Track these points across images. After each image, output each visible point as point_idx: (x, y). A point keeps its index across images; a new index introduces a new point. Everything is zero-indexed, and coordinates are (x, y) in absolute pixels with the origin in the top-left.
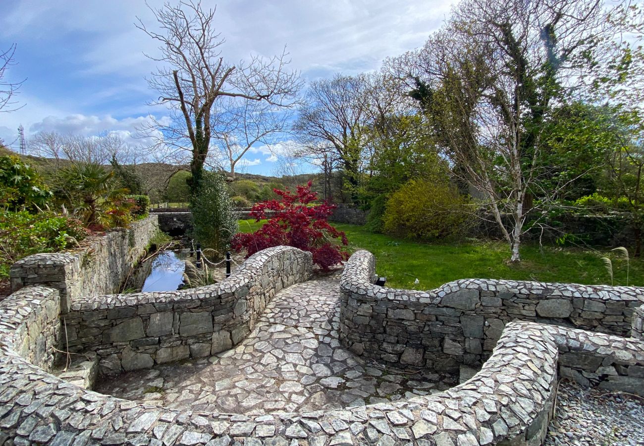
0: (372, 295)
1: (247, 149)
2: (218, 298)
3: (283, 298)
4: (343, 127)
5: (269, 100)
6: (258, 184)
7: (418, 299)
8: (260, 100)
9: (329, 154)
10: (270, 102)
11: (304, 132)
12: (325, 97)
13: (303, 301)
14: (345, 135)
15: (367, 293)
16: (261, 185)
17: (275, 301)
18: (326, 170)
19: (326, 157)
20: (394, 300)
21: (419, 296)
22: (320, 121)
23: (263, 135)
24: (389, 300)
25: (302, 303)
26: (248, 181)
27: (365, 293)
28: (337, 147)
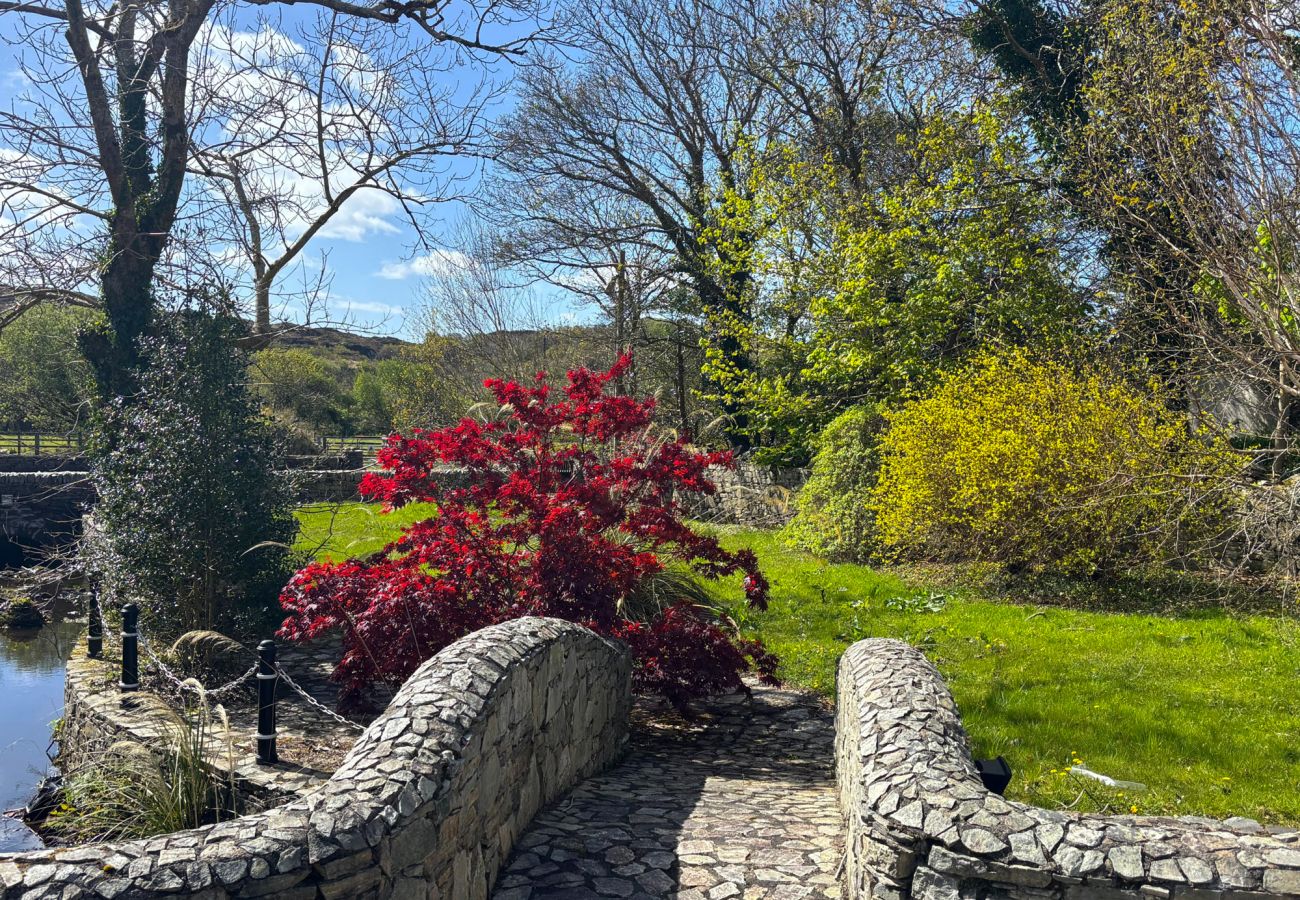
0: (1034, 854)
1: (323, 220)
2: (307, 882)
3: (559, 856)
4: (690, 147)
5: (430, 22)
6: (335, 364)
7: (1257, 875)
8: (394, 19)
9: (631, 252)
10: (430, 30)
11: (539, 162)
12: (622, 30)
13: (648, 869)
14: (696, 178)
15: (1008, 850)
16: (345, 368)
17: (524, 872)
18: (618, 313)
19: (620, 263)
20: (1143, 880)
21: (1256, 862)
22: (607, 124)
23: (388, 165)
24: (1120, 881)
25: (649, 879)
26: (294, 352)
27: (999, 846)
28: (669, 226)
